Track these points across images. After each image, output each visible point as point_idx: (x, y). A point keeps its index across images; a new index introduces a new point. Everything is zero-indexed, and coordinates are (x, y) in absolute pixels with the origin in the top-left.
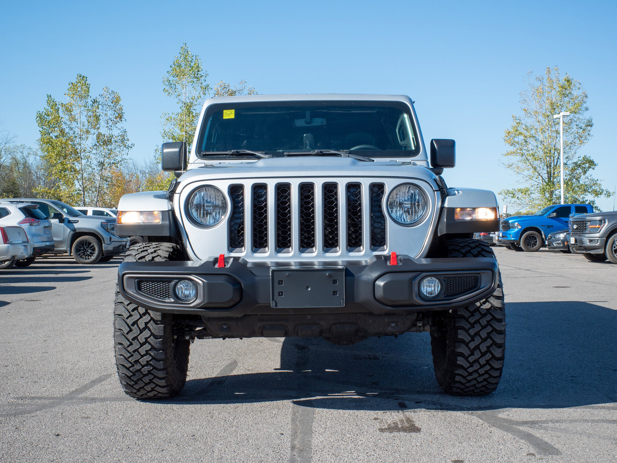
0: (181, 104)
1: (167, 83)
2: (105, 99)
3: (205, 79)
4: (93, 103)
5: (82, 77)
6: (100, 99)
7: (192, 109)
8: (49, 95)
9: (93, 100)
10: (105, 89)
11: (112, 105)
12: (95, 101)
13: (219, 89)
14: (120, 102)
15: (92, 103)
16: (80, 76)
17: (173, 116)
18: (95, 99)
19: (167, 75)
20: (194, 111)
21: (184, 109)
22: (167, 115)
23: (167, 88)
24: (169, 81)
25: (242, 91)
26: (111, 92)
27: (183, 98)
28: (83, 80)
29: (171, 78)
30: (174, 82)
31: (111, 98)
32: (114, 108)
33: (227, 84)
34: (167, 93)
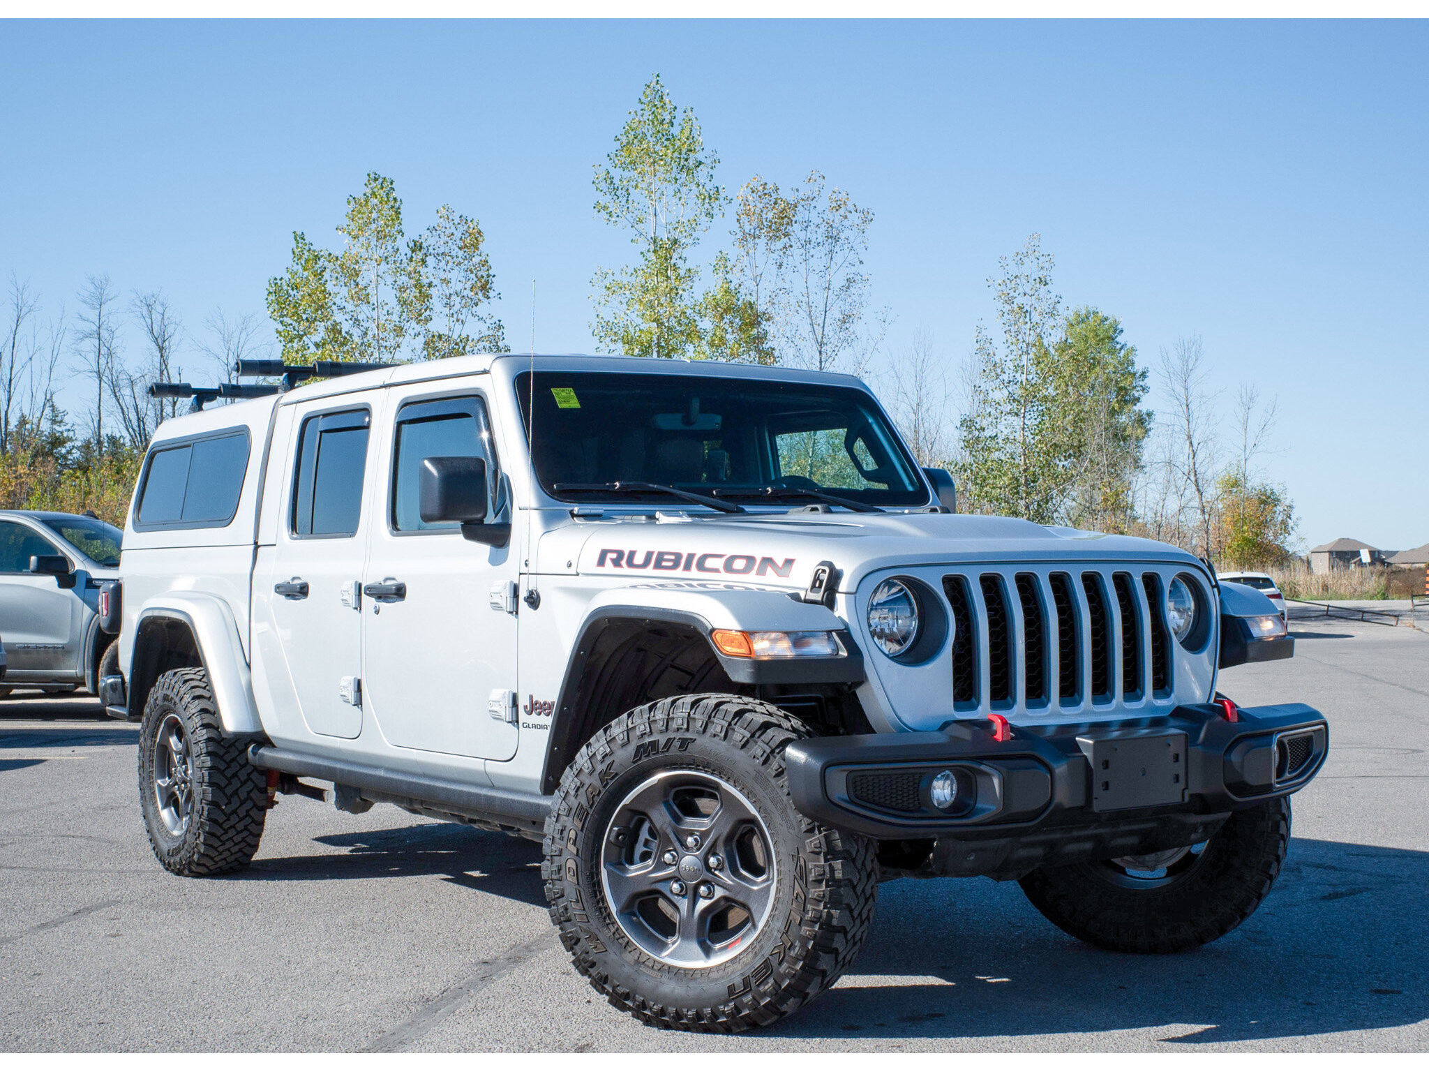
0: (644, 246)
1: (604, 186)
2: (444, 239)
3: (712, 172)
4: (413, 252)
5: (380, 180)
6: (430, 241)
7: (675, 256)
8: (299, 233)
9: (411, 245)
10: (443, 212)
11: (461, 253)
12: (417, 247)
13: (750, 198)
14: (481, 246)
15: (409, 253)
16: (376, 179)
17: (625, 279)
18: (417, 238)
19: (607, 164)
20: (680, 263)
21: (652, 257)
22: (610, 278)
23: (605, 199)
24: (609, 181)
25: (813, 203)
26: (457, 220)
27: (649, 229)
28: (382, 188)
29: (617, 173)
30: (625, 182)
31: (458, 235)
32: (466, 262)
33: (770, 186)
34: (604, 214)
